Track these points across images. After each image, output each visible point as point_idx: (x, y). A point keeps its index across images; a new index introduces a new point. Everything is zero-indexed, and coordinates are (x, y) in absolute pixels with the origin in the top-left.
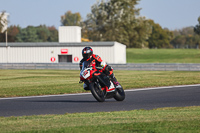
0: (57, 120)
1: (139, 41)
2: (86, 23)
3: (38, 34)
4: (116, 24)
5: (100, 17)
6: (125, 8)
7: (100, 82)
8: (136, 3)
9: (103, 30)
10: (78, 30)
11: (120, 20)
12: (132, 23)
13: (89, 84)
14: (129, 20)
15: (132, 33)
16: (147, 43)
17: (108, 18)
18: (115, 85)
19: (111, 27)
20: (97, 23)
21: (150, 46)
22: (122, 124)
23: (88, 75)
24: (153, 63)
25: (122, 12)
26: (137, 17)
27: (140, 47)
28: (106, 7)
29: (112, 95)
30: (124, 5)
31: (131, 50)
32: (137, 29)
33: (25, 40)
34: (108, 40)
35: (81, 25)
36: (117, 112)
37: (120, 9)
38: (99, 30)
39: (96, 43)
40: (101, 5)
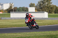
1: (52, 11)
2: (36, 6)
3: (22, 9)
4: (45, 6)
5: (40, 5)
6: (48, 2)
7: (31, 23)
8: (51, 1)
9: (41, 8)
11: (46, 5)
12: (50, 6)
14: (49, 5)
15: (50, 9)
16: (54, 12)
17: (43, 5)
19: (44, 7)
20: (40, 6)
21: (55, 13)
22: (47, 35)
24: (56, 18)
25: (47, 3)
26: (51, 5)
27: (52, 13)
28: (42, 2)
29: (35, 27)
31: (49, 14)
32: (51, 8)
33: (19, 11)
34: (43, 11)
35: (35, 7)
36: (45, 32)
37: (46, 2)
38: (40, 8)
39: (39, 12)
40: (41, 1)
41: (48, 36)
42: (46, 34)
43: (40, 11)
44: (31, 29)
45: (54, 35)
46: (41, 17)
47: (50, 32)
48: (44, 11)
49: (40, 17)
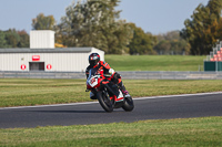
0: (27, 133)
1: (119, 46)
2: (60, 26)
3: (6, 38)
4: (93, 28)
5: (75, 21)
6: (103, 11)
7: (108, 91)
8: (115, 5)
9: (79, 35)
10: (51, 34)
11: (97, 23)
12: (111, 26)
13: (96, 92)
14: (108, 23)
15: (112, 38)
16: (128, 49)
17: (84, 21)
18: (124, 93)
19: (88, 32)
20: (73, 27)
21: (131, 53)
23: (96, 83)
24: (134, 71)
25: (100, 15)
26: (116, 20)
27: (120, 53)
28: (83, 10)
30: (103, 6)
31: (110, 57)
32: (117, 34)
34: (84, 46)
35: (55, 29)
37: (98, 11)
38: (74, 34)
39: (71, 49)
40: (77, 7)
41: (104, 142)
42: (95, 136)
43: (74, 45)
44: (107, 111)
45: (127, 138)
46: (77, 70)
47: (113, 124)
48: (89, 46)
49: (75, 70)
